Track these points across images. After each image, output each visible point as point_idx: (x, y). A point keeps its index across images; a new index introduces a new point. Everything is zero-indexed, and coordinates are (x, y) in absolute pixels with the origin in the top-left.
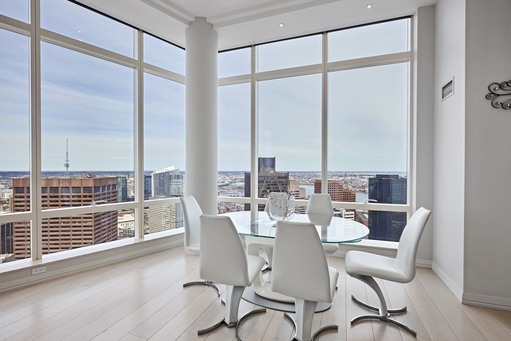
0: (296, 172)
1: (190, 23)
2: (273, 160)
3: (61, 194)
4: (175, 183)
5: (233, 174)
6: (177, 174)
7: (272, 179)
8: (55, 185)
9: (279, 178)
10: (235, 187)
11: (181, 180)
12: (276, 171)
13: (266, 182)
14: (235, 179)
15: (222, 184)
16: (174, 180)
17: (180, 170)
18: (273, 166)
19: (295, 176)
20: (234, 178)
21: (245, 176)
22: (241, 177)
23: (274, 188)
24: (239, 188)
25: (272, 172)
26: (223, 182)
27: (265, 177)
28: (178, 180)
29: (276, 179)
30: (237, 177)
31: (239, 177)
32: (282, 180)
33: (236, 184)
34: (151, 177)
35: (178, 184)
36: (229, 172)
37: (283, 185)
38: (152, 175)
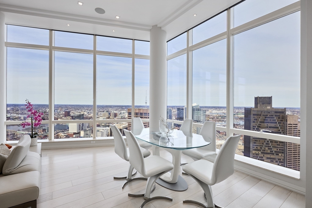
1: (150, 30)
2: (270, 98)
3: (144, 116)
4: (197, 113)
6: (198, 108)
7: (269, 113)
8: (142, 112)
9: (276, 112)
10: (237, 118)
11: (200, 112)
12: (273, 107)
13: (263, 115)
14: (238, 112)
16: (196, 112)
17: (200, 106)
18: (270, 103)
19: (293, 111)
20: (237, 111)
21: (245, 110)
22: (242, 111)
23: (271, 120)
24: (241, 119)
25: (269, 108)
27: (262, 111)
28: (198, 112)
29: (273, 113)
30: (239, 111)
31: (240, 111)
32: (278, 114)
33: (239, 115)
34: (183, 109)
35: (198, 114)
37: (279, 118)
38: (184, 108)
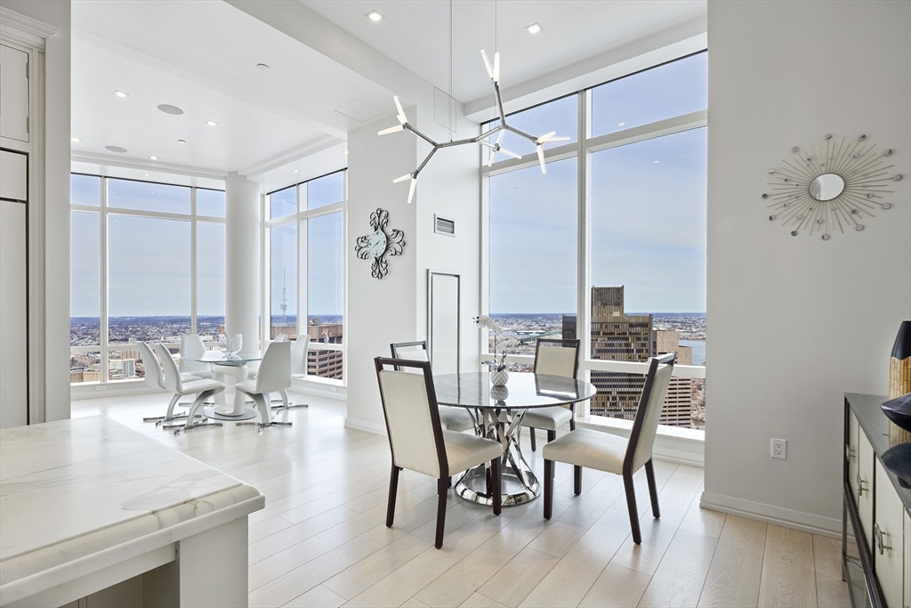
0: (677, 314)
2: (620, 291)
5: (547, 319)
7: (617, 327)
9: (631, 325)
12: (625, 312)
13: (604, 333)
14: (551, 328)
15: (526, 337)
18: (619, 303)
19: (674, 322)
20: (547, 325)
21: (564, 322)
23: (620, 345)
25: (617, 314)
26: (527, 333)
27: (601, 324)
29: (625, 328)
32: (637, 330)
33: (553, 336)
36: (539, 315)
37: (639, 339)
